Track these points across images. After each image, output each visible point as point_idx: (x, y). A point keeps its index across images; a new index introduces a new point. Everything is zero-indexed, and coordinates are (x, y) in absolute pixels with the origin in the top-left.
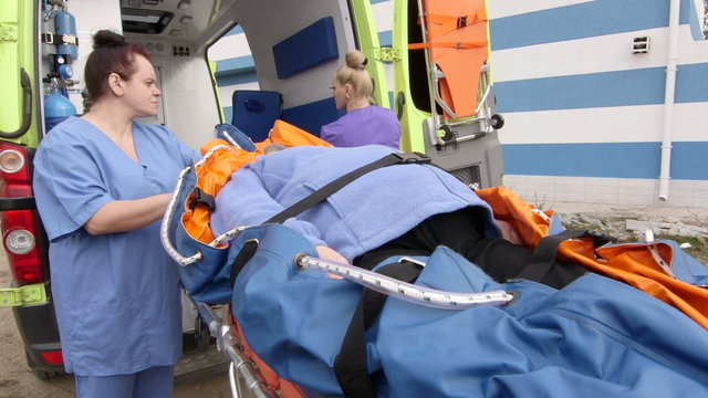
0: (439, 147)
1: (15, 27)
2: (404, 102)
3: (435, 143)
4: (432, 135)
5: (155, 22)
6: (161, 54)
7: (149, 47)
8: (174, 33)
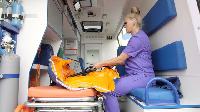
5: (100, 28)
6: (102, 39)
7: (99, 37)
8: (106, 31)
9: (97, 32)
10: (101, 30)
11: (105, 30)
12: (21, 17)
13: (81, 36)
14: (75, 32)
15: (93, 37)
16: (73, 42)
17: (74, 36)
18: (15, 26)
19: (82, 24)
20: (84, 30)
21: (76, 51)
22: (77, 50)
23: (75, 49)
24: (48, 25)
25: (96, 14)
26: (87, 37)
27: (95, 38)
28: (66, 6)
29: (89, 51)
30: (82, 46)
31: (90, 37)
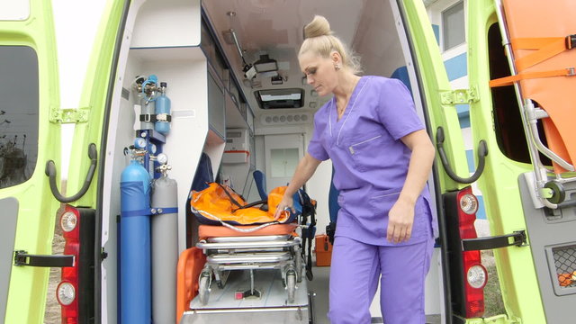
0: (548, 212)
1: (87, 111)
2: (486, 153)
3: (539, 205)
4: (534, 195)
5: (299, 98)
6: (305, 122)
7: (296, 118)
8: (312, 105)
9: (293, 107)
10: (300, 103)
11: (311, 103)
12: (169, 118)
13: (254, 117)
14: (244, 114)
15: (282, 119)
16: (239, 135)
17: (241, 122)
18: (162, 133)
19: (258, 95)
20: (263, 104)
21: (246, 154)
22: (247, 152)
23: (244, 152)
24: (210, 127)
25: (287, 77)
26: (268, 120)
27: (286, 121)
28: (227, 71)
29: (275, 152)
30: (258, 142)
31: (275, 119)
